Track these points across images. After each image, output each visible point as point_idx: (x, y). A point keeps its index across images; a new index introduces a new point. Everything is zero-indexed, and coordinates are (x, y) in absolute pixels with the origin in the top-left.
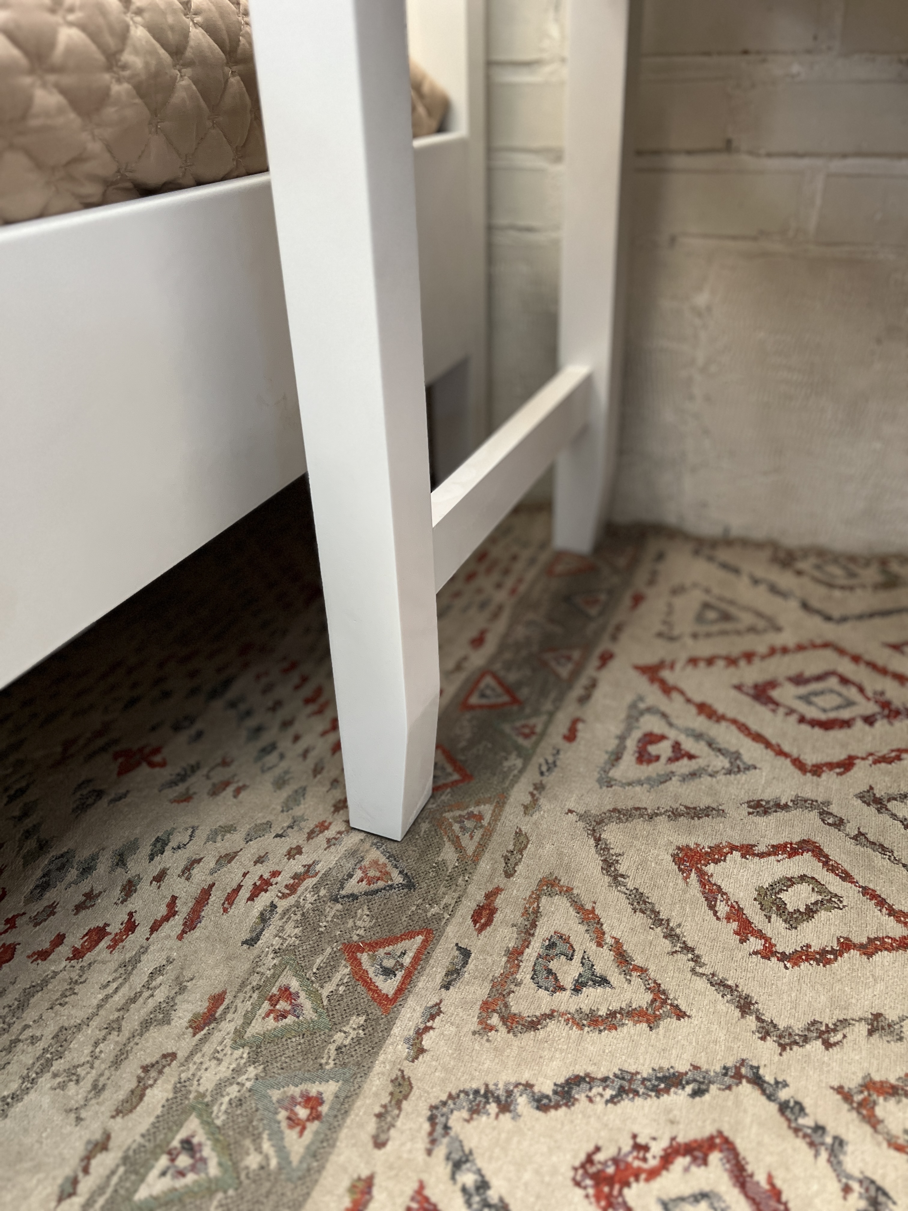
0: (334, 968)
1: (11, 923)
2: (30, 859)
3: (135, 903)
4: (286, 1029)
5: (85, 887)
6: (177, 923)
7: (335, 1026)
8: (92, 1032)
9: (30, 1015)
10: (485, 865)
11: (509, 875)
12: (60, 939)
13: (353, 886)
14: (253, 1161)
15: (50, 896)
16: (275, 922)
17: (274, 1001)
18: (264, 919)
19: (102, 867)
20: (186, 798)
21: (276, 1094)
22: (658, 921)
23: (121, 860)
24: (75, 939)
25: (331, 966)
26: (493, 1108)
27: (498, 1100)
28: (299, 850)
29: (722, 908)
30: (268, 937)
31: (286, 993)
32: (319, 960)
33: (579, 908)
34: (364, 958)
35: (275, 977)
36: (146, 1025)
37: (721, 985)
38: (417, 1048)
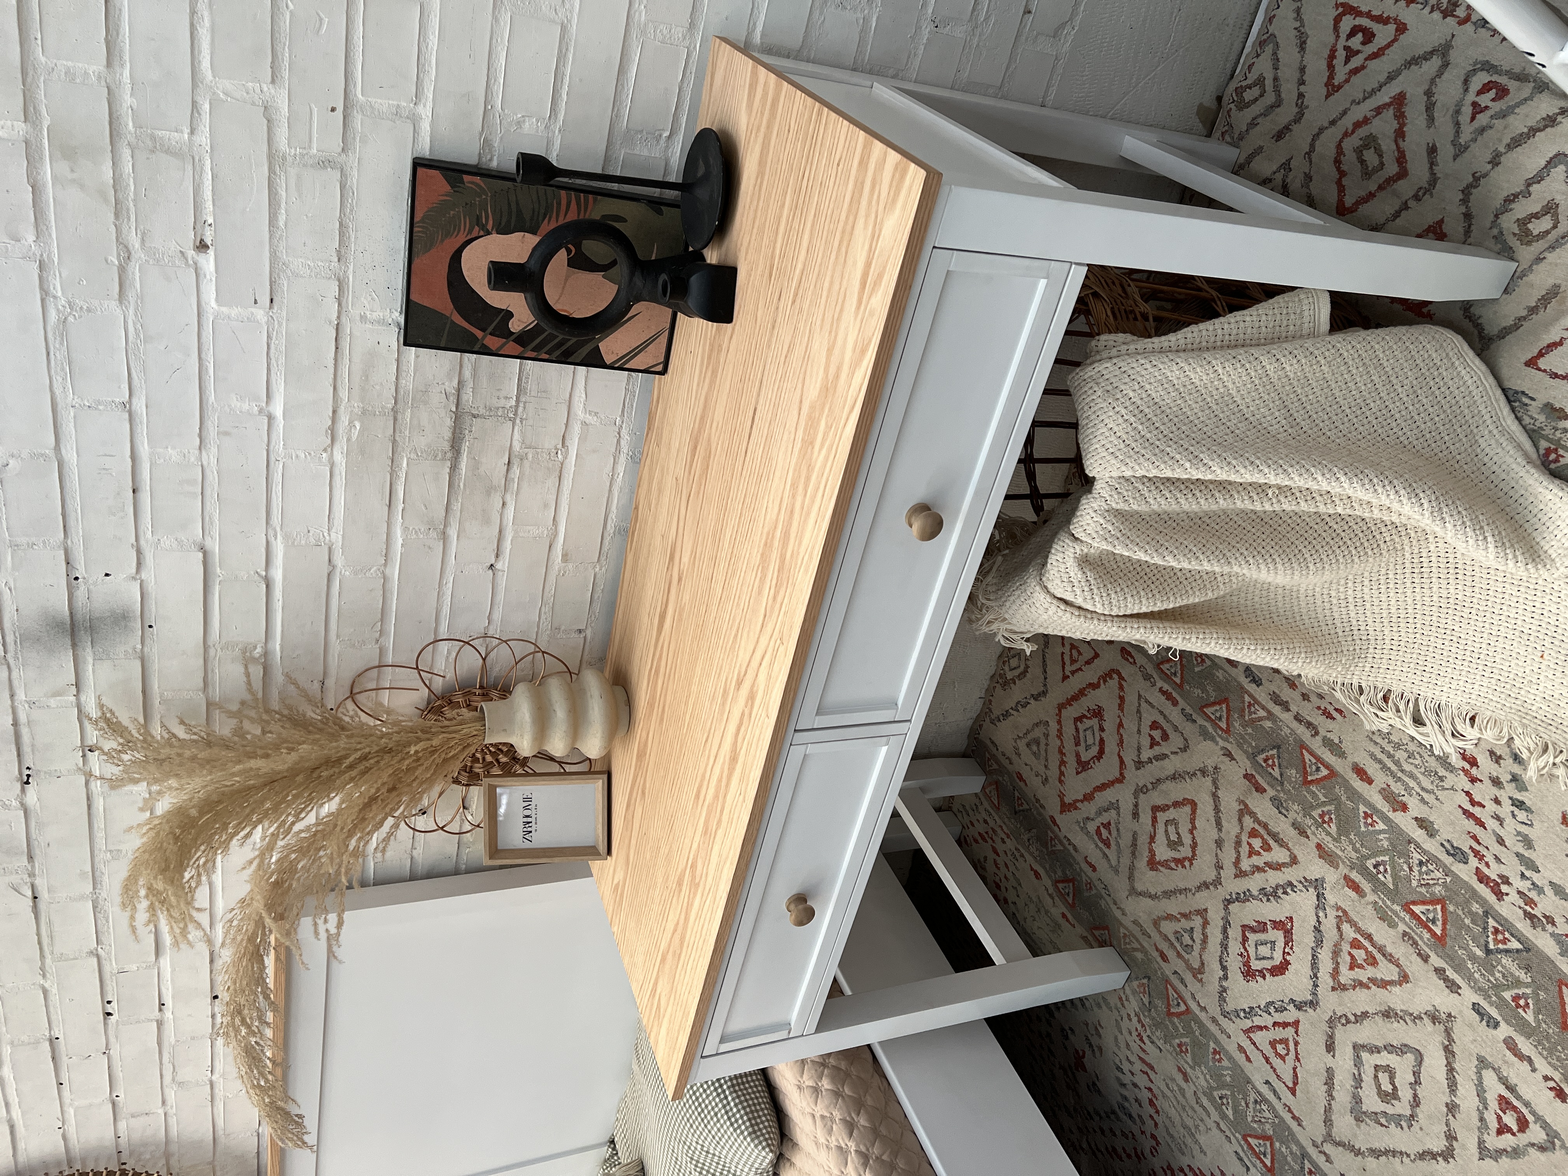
1: (1143, 1132)
2: (1118, 1119)
3: (1141, 1085)
4: (1191, 1050)
5: (1132, 1102)
6: (1150, 1073)
7: (1194, 1033)
8: (1184, 1115)
9: (1176, 1135)
10: (1145, 944)
11: (1150, 937)
12: (1151, 1116)
13: (1146, 1000)
14: (1228, 1079)
15: (1135, 1115)
16: (1154, 1038)
17: (1182, 1051)
18: (1153, 1042)
19: (1125, 1093)
20: (1100, 1049)
21: (1211, 1064)
22: (1174, 893)
23: (1124, 1085)
24: (1152, 1111)
25: (1173, 1024)
26: (1224, 994)
28: (1129, 1015)
29: (1173, 865)
30: (1160, 1043)
31: (1180, 1045)
32: (1171, 1028)
33: (1165, 919)
34: (1172, 1010)
35: (1174, 1047)
36: (1184, 1096)
37: (1199, 888)
38: (1204, 1009)
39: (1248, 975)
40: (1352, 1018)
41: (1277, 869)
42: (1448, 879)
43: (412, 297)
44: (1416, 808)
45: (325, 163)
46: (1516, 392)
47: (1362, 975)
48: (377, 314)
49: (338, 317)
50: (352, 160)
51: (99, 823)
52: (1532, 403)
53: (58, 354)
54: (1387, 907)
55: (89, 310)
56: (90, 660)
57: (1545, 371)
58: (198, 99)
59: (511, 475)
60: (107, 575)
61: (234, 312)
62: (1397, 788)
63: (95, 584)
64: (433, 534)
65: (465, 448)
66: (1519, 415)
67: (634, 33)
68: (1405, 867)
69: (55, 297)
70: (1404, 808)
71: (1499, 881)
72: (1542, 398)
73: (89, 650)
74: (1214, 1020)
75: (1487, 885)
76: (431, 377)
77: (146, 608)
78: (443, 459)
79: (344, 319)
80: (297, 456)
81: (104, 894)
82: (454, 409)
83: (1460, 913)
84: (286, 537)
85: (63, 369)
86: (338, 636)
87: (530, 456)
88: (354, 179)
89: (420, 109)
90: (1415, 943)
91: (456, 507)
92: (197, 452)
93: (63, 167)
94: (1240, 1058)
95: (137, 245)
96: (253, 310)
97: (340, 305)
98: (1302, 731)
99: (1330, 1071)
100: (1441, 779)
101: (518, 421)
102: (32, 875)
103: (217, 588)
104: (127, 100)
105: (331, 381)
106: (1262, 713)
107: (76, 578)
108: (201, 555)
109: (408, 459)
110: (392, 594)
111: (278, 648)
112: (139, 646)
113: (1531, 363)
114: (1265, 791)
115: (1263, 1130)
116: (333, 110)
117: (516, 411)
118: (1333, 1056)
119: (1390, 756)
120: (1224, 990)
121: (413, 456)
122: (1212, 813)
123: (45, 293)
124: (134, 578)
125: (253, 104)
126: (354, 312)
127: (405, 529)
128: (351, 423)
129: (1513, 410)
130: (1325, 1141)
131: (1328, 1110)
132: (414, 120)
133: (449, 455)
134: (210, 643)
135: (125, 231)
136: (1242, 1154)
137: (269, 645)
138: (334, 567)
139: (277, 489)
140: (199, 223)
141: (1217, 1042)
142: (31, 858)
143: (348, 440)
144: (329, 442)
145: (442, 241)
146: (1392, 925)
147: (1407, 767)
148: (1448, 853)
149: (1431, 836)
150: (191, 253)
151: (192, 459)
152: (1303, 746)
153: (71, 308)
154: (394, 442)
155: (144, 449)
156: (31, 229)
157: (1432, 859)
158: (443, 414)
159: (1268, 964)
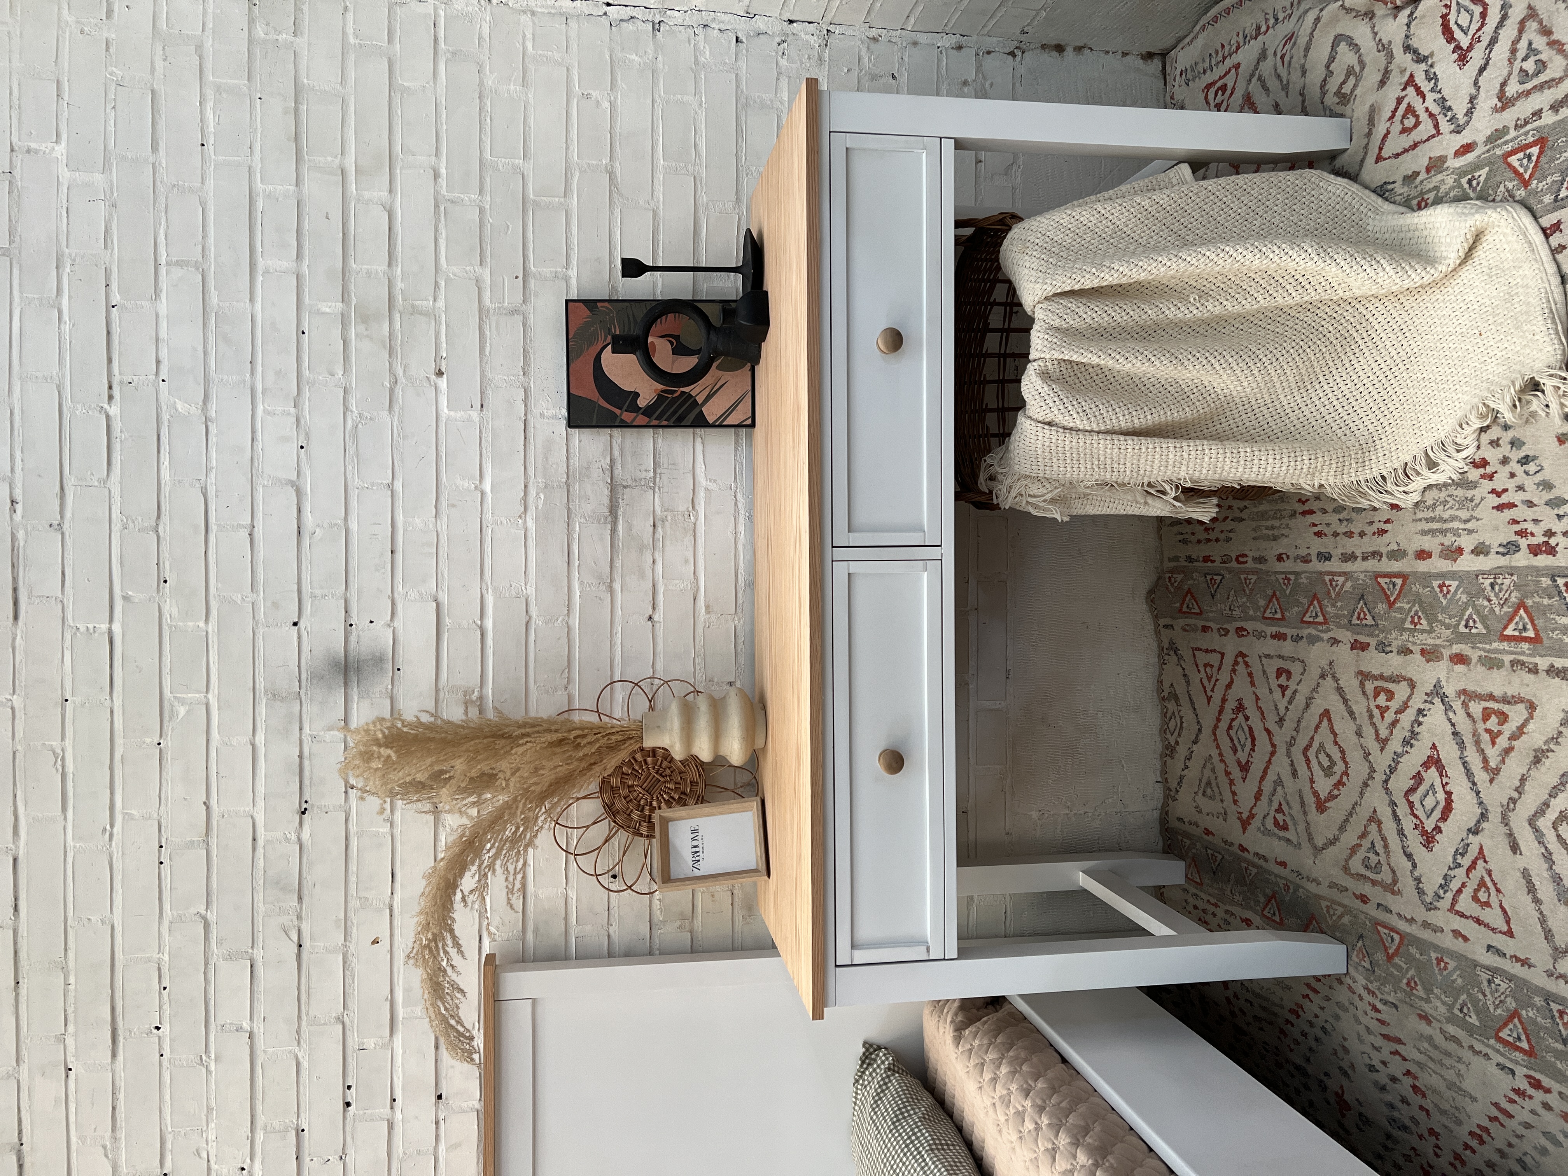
0: (1396, 964)
1: (1421, 1137)
3: (1399, 1074)
4: (1420, 980)
5: (1399, 1105)
6: (1400, 1048)
7: (1414, 957)
8: (1444, 1073)
9: (1446, 1106)
10: (1346, 902)
11: (1346, 889)
13: (1367, 965)
14: (1459, 980)
15: (1408, 1122)
16: (1387, 998)
17: (1412, 989)
18: (1385, 1003)
19: (1389, 1098)
20: (1352, 1066)
21: (1439, 978)
22: (1347, 820)
23: (1383, 1088)
24: (1419, 1100)
25: (1396, 966)
26: (1421, 885)
27: (1418, 884)
28: (1359, 996)
29: (1336, 792)
30: (1391, 998)
31: (1408, 984)
32: (1395, 972)
33: (1351, 856)
34: (1391, 952)
35: (1404, 991)
36: (1435, 1047)
37: (1362, 794)
38: (1412, 921)
39: (1429, 842)
40: (1515, 795)
41: (1406, 708)
42: (1515, 578)
43: (571, 391)
44: (1467, 543)
45: (513, 312)
46: (1382, 186)
47: (1503, 742)
48: (552, 412)
49: (526, 415)
50: (529, 308)
51: (353, 868)
52: (1395, 185)
53: (351, 451)
54: (1488, 651)
55: (371, 419)
56: (356, 698)
57: (1390, 157)
58: (438, 280)
59: (657, 536)
60: (371, 622)
61: (459, 414)
62: (1448, 540)
63: (363, 630)
64: (603, 588)
65: (620, 513)
66: (1392, 200)
67: (701, 210)
68: (1486, 603)
69: (352, 411)
70: (1460, 551)
71: (1546, 539)
72: (1398, 178)
73: (355, 689)
74: (1426, 925)
75: (1541, 552)
76: (591, 457)
77: (396, 650)
78: (605, 523)
79: (529, 416)
80: (501, 523)
81: (352, 949)
82: (609, 481)
83: (1537, 599)
84: (495, 590)
85: (353, 461)
86: (535, 682)
87: (669, 518)
88: (531, 322)
89: (570, 272)
90: (1523, 664)
91: (618, 564)
92: (434, 520)
93: (362, 328)
94: (1458, 945)
95: (401, 374)
96: (470, 412)
97: (526, 406)
98: (1372, 565)
99: (1526, 874)
100: (1472, 500)
101: (657, 490)
102: (299, 917)
103: (446, 634)
104: (399, 285)
105: (522, 462)
106: (1341, 579)
107: (351, 625)
108: (434, 604)
109: (580, 523)
110: (574, 641)
111: (490, 691)
112: (390, 687)
113: (1379, 159)
114: (1369, 644)
115: (1508, 1010)
116: (517, 277)
117: (655, 481)
118: (1521, 854)
119: (1433, 519)
120: (1418, 880)
121: (583, 520)
122: (1343, 708)
123: (346, 409)
124: (389, 626)
125: (470, 279)
126: (535, 411)
127: (581, 583)
128: (537, 494)
129: (1386, 199)
130: (1555, 960)
131: (1543, 920)
132: (567, 279)
133: (609, 519)
134: (440, 686)
135: (394, 366)
136: (1501, 1060)
137: (484, 691)
138: (530, 617)
139: (488, 550)
140: (438, 357)
141: (1437, 948)
142: (300, 898)
143: (536, 508)
144: (523, 509)
145: (588, 349)
146: (1499, 665)
147: (1446, 515)
148: (1504, 555)
149: (1487, 554)
150: (433, 377)
151: (431, 526)
152: (1378, 575)
153: (361, 417)
154: (569, 509)
155: (400, 519)
156: (341, 367)
157: (1496, 573)
158: (602, 486)
159: (1437, 814)
